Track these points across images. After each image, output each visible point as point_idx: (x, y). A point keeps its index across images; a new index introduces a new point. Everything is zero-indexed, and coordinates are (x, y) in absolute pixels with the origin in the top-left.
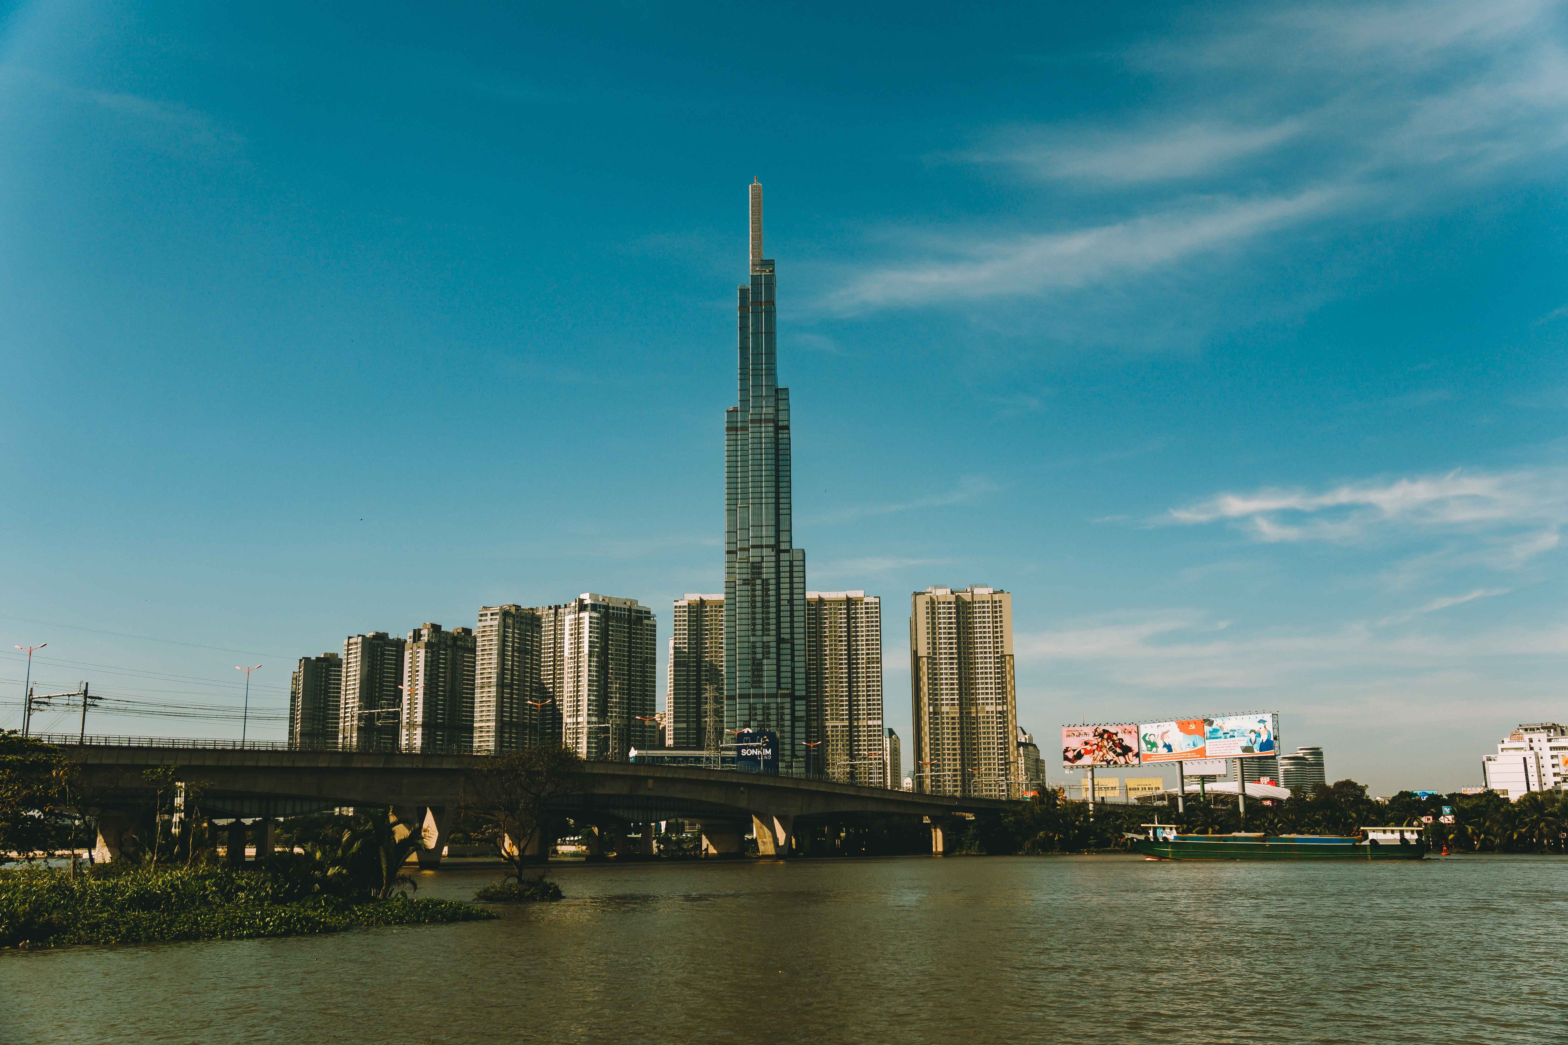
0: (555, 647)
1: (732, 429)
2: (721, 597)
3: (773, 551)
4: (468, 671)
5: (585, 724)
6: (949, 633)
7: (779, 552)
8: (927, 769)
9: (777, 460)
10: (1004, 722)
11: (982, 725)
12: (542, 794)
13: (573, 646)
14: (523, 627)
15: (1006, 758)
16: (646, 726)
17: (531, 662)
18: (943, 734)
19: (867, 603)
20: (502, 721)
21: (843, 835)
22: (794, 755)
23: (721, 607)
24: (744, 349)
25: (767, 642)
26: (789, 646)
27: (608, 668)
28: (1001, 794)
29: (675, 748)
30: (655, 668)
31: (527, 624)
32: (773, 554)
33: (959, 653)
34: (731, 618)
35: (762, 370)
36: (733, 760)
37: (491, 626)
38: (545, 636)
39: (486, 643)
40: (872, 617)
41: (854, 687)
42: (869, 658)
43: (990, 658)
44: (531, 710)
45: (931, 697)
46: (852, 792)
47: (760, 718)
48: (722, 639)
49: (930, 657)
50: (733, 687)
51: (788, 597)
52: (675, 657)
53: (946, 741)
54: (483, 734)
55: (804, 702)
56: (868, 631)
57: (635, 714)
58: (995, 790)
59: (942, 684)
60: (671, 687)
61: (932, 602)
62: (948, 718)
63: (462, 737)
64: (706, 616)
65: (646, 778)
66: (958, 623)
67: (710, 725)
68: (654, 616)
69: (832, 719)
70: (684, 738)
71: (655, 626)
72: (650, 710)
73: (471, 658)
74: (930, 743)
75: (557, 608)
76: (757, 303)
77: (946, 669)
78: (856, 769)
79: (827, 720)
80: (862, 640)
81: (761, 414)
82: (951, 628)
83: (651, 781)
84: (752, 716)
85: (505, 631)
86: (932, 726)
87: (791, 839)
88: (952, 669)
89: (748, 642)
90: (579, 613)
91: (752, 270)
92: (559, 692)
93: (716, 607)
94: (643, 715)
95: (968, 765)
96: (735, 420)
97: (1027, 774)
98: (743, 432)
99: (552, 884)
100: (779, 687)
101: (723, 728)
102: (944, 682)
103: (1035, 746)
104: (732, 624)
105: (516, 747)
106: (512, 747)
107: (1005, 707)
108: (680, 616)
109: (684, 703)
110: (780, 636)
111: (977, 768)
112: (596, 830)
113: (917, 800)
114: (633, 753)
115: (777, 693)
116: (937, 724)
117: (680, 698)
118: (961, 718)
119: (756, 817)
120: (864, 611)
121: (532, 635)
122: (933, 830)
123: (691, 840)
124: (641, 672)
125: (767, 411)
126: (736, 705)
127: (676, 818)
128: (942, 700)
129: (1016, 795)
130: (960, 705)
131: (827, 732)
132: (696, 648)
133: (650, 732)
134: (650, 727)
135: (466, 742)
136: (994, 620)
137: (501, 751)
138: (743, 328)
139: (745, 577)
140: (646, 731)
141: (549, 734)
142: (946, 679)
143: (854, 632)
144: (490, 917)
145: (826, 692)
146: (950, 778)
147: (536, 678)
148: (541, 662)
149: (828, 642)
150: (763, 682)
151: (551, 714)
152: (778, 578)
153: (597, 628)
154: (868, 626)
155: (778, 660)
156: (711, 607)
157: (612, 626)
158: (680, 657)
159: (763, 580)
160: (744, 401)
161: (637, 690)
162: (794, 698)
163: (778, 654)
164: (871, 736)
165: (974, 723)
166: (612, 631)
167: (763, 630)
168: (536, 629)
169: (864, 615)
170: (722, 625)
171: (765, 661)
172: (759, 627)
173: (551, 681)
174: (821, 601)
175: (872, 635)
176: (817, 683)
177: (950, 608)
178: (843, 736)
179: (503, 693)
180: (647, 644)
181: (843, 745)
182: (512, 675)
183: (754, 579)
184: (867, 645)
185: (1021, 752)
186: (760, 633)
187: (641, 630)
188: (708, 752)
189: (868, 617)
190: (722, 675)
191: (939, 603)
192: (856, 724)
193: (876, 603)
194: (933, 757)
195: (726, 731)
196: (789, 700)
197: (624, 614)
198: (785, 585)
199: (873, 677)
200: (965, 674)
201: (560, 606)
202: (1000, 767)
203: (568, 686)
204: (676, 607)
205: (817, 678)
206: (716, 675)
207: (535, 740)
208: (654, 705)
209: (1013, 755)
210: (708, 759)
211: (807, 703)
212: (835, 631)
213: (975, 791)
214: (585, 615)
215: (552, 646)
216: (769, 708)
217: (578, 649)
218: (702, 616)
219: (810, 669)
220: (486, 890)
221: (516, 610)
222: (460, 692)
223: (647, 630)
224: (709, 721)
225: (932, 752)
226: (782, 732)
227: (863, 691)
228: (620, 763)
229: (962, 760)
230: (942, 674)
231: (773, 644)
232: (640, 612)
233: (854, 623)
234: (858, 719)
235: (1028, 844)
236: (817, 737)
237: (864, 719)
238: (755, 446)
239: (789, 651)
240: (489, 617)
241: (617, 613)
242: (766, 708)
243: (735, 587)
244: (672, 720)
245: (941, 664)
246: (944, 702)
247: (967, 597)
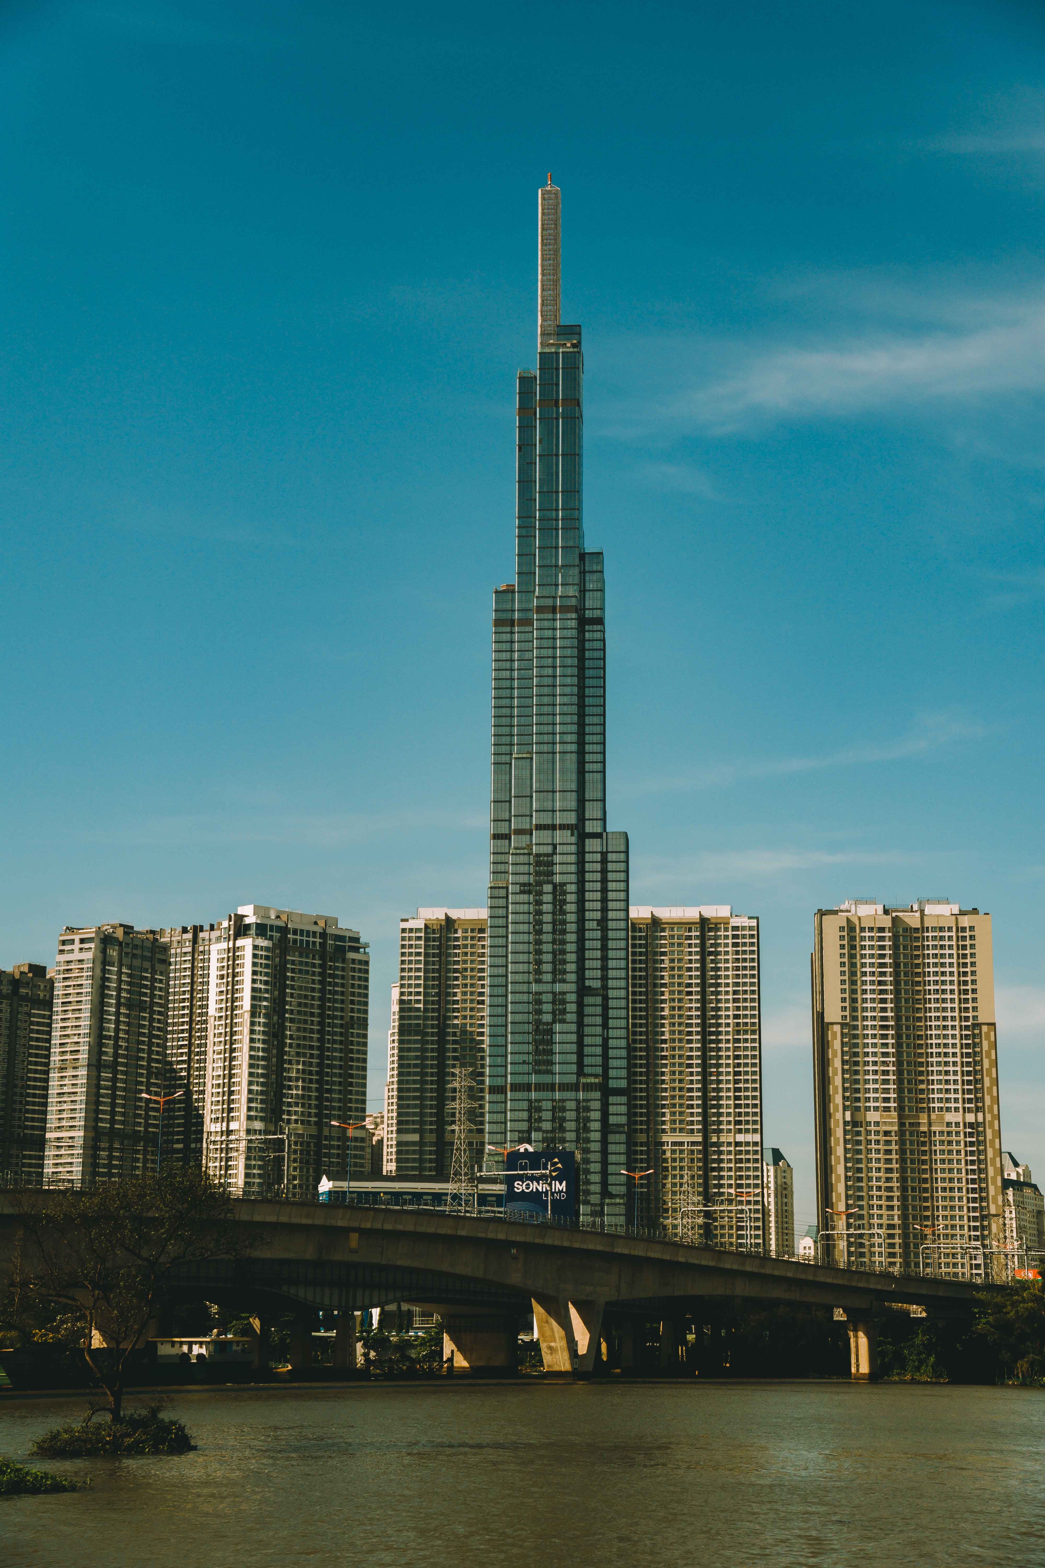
0: (192, 998)
1: (503, 622)
2: (483, 913)
3: (572, 835)
4: (37, 1040)
5: (243, 1135)
6: (880, 983)
7: (583, 836)
8: (841, 1224)
9: (581, 677)
10: (979, 1143)
11: (938, 1148)
12: (162, 1259)
13: (224, 997)
14: (137, 963)
15: (982, 1208)
16: (347, 1139)
17: (151, 1025)
18: (869, 1160)
19: (735, 928)
20: (96, 1128)
21: (691, 1337)
22: (605, 1193)
23: (482, 931)
24: (525, 482)
25: (560, 993)
26: (599, 1000)
27: (284, 1036)
28: (974, 1272)
29: (399, 1178)
30: (365, 1036)
31: (143, 958)
32: (573, 840)
33: (898, 1018)
34: (500, 950)
35: (557, 520)
36: (499, 1200)
37: (79, 961)
38: (175, 978)
39: (71, 991)
40: (744, 952)
41: (711, 1074)
42: (738, 1024)
43: (954, 1027)
44: (148, 1109)
45: (847, 1094)
46: (706, 1261)
47: (546, 1126)
48: (483, 986)
49: (846, 1024)
50: (501, 1071)
51: (598, 915)
52: (401, 1018)
53: (874, 1174)
54: (62, 1152)
55: (624, 1099)
56: (738, 976)
57: (330, 1117)
58: (963, 1265)
59: (867, 1072)
60: (393, 1069)
61: (851, 927)
62: (877, 1133)
63: (25, 1157)
64: (455, 947)
65: (347, 1231)
66: (896, 965)
67: (459, 1138)
68: (366, 946)
69: (673, 1130)
70: (414, 1160)
71: (367, 963)
72: (357, 1110)
73: (43, 1016)
74: (846, 1177)
75: (197, 929)
76: (550, 401)
77: (874, 1045)
78: (715, 1220)
79: (664, 1131)
80: (727, 993)
81: (555, 598)
82: (883, 974)
83: (355, 1236)
84: (533, 1122)
85: (104, 971)
86: (849, 1146)
87: (600, 1344)
88: (886, 1045)
89: (529, 993)
90: (235, 939)
91: (542, 343)
92: (199, 1077)
93: (473, 931)
94: (344, 1119)
95: (915, 1218)
96: (509, 607)
97: (1021, 1238)
98: (523, 629)
99: (173, 1423)
100: (580, 1073)
101: (483, 1144)
102: (871, 1068)
103: (1035, 1187)
104: (501, 961)
105: (120, 1175)
106: (113, 1175)
107: (980, 1115)
108: (411, 946)
109: (415, 1098)
110: (584, 983)
111: (929, 1223)
112: (256, 1323)
113: (822, 1279)
114: (325, 1185)
115: (578, 1083)
116: (859, 1143)
117: (408, 1090)
118: (901, 1133)
119: (539, 1302)
120: (730, 941)
121: (152, 977)
122: (851, 1334)
123: (423, 1343)
124: (341, 1042)
125: (565, 592)
126: (506, 1102)
127: (399, 1301)
128: (868, 1100)
129: (1002, 1276)
130: (900, 1109)
131: (664, 1152)
132: (438, 1002)
133: (356, 1148)
134: (356, 1139)
135: (30, 1165)
136: (961, 961)
137: (92, 1182)
138: (525, 446)
139: (524, 879)
140: (348, 1148)
141: (178, 1151)
142: (875, 1063)
143: (712, 977)
144: (57, 1488)
145: (663, 1082)
146: (880, 1241)
147: (158, 1053)
148: (167, 1024)
149: (667, 994)
150: (552, 1063)
151: (183, 1117)
152: (581, 882)
153: (267, 966)
154: (737, 969)
155: (580, 1024)
156: (465, 931)
157: (293, 962)
158: (410, 1018)
159: (555, 886)
160: (525, 574)
161: (335, 1075)
162: (606, 1092)
163: (580, 1014)
164: (741, 1161)
165: (924, 1144)
166: (293, 971)
167: (554, 972)
168: (158, 967)
169: (730, 949)
170: (483, 962)
171: (558, 1027)
172: (547, 967)
173: (185, 1058)
174: (656, 923)
175: (745, 984)
176: (647, 1066)
177: (882, 939)
178: (692, 1160)
179: (99, 1078)
180: (353, 994)
181: (693, 1177)
182: (116, 1047)
183: (540, 884)
184: (735, 1000)
185: (1011, 1198)
186: (548, 977)
187: (343, 969)
188: (456, 1186)
189: (737, 953)
190: (483, 1050)
191: (863, 929)
192: (714, 1139)
193: (751, 928)
194: (851, 1202)
195: (488, 1148)
196: (597, 1095)
197: (314, 943)
198: (593, 896)
199: (746, 1057)
200: (908, 1055)
201: (202, 927)
202: (972, 1224)
203: (214, 1067)
204: (404, 930)
205: (647, 1057)
206: (471, 1049)
207: (153, 1162)
208: (364, 1102)
209: (995, 1202)
210: (455, 1197)
211: (629, 1100)
212: (680, 976)
213: (927, 1265)
214: (246, 944)
215: (187, 996)
216: (563, 1109)
217: (233, 1002)
218: (448, 947)
219: (634, 1041)
220: (55, 1437)
221: (125, 933)
222: (22, 1078)
223: (353, 970)
224: (459, 1130)
225: (850, 1192)
226: (586, 1151)
227: (728, 1082)
228: (302, 1204)
229: (904, 1208)
230: (867, 1054)
231: (572, 997)
232: (341, 938)
233: (712, 961)
234: (719, 1131)
235: (1022, 1365)
236: (647, 1161)
237: (729, 1131)
238: (544, 652)
239: (599, 1010)
240: (77, 946)
241: (302, 941)
242: (558, 1108)
243: (507, 897)
244: (395, 1128)
245: (866, 1036)
246: (871, 1104)
247: (913, 921)
